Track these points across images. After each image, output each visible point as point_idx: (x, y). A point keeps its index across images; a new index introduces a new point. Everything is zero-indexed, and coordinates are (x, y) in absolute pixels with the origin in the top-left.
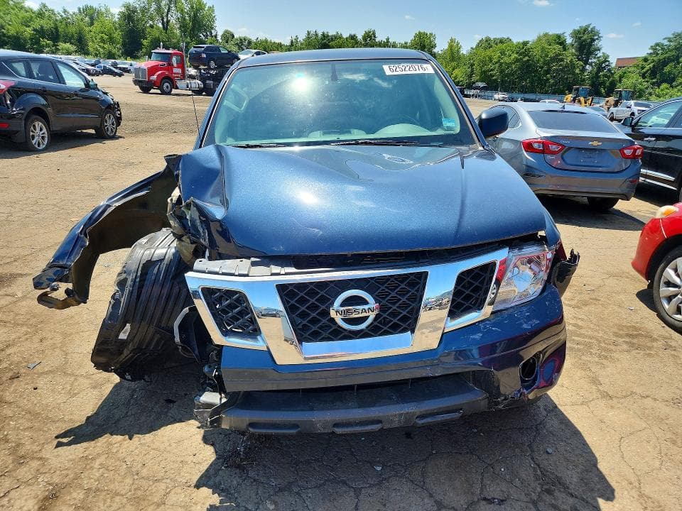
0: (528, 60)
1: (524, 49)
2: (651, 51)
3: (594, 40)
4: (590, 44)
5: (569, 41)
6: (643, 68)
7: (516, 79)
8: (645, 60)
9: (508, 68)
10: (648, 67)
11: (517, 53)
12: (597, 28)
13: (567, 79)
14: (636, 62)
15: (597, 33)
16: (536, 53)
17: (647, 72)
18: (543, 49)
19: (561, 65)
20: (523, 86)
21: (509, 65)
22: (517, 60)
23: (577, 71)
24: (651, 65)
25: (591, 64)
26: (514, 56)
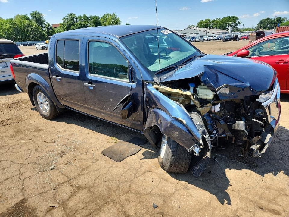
0: (16, 27)
1: (11, 22)
2: (63, 21)
3: (41, 17)
4: (40, 19)
5: (30, 18)
6: (63, 28)
7: (14, 36)
8: (63, 24)
9: (8, 31)
10: (65, 27)
11: (9, 24)
12: (40, 12)
13: (37, 34)
14: (60, 26)
15: (41, 14)
16: (18, 23)
17: (65, 29)
18: (21, 22)
19: (32, 28)
20: (19, 39)
21: (8, 30)
22: (11, 27)
23: (40, 30)
24: (66, 26)
25: (44, 27)
26: (8, 25)
